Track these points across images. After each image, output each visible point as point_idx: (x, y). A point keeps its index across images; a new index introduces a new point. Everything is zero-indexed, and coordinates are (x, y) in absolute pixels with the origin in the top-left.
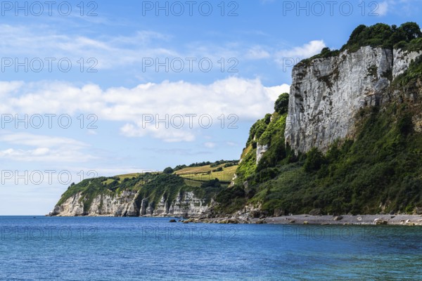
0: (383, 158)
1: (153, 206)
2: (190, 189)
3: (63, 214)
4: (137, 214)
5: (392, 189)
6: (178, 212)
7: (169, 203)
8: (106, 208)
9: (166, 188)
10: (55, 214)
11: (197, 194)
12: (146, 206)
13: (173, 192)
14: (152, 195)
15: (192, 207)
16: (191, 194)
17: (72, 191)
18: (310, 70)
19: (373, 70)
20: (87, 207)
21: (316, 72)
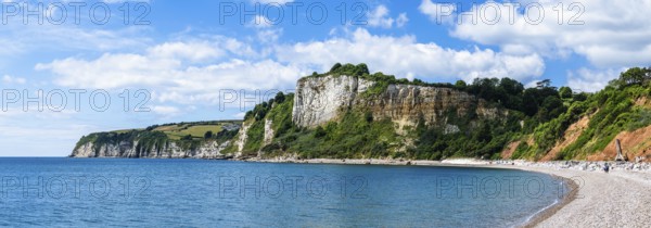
0: (360, 133)
1: (149, 152)
2: (173, 141)
3: (78, 156)
4: (137, 156)
5: (367, 147)
6: (165, 156)
7: (159, 149)
8: (110, 153)
9: (156, 141)
10: (73, 156)
11: (178, 143)
12: (144, 151)
13: (161, 142)
14: (147, 144)
15: (175, 152)
16: (174, 144)
17: (84, 141)
18: (306, 84)
19: (348, 88)
20: (97, 152)
21: (310, 85)
